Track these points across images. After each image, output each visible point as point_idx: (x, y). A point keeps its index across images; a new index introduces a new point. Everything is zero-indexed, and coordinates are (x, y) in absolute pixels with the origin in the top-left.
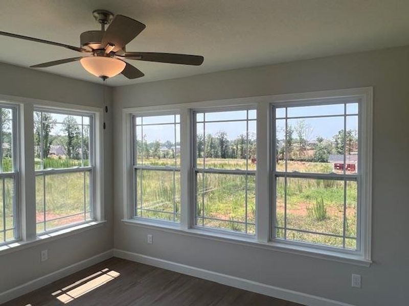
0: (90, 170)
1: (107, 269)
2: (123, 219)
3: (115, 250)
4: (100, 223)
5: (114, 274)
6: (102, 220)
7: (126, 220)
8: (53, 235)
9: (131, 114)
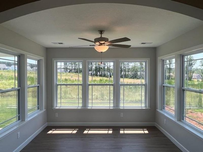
0: (144, 85)
1: (146, 129)
2: (157, 109)
3: (155, 123)
4: (147, 109)
5: (146, 132)
6: (148, 108)
7: (158, 110)
8: (125, 108)
9: (162, 59)
